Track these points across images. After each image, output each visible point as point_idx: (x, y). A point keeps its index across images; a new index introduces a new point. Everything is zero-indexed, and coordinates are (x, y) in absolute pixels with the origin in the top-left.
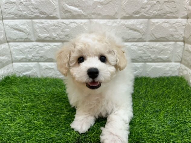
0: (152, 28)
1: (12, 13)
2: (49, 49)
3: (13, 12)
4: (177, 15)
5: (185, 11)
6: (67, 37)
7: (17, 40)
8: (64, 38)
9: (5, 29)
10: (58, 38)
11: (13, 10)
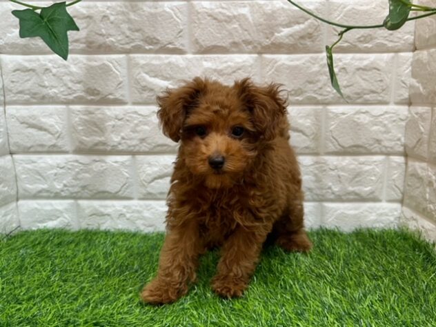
0: (333, 125)
1: (27, 92)
2: (102, 169)
3: (29, 90)
4: (386, 98)
5: (404, 89)
6: (145, 144)
7: (32, 150)
8: (137, 145)
9: (8, 126)
10: (124, 145)
11: (28, 85)
